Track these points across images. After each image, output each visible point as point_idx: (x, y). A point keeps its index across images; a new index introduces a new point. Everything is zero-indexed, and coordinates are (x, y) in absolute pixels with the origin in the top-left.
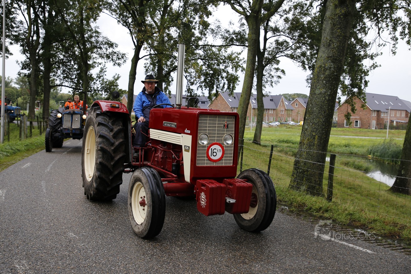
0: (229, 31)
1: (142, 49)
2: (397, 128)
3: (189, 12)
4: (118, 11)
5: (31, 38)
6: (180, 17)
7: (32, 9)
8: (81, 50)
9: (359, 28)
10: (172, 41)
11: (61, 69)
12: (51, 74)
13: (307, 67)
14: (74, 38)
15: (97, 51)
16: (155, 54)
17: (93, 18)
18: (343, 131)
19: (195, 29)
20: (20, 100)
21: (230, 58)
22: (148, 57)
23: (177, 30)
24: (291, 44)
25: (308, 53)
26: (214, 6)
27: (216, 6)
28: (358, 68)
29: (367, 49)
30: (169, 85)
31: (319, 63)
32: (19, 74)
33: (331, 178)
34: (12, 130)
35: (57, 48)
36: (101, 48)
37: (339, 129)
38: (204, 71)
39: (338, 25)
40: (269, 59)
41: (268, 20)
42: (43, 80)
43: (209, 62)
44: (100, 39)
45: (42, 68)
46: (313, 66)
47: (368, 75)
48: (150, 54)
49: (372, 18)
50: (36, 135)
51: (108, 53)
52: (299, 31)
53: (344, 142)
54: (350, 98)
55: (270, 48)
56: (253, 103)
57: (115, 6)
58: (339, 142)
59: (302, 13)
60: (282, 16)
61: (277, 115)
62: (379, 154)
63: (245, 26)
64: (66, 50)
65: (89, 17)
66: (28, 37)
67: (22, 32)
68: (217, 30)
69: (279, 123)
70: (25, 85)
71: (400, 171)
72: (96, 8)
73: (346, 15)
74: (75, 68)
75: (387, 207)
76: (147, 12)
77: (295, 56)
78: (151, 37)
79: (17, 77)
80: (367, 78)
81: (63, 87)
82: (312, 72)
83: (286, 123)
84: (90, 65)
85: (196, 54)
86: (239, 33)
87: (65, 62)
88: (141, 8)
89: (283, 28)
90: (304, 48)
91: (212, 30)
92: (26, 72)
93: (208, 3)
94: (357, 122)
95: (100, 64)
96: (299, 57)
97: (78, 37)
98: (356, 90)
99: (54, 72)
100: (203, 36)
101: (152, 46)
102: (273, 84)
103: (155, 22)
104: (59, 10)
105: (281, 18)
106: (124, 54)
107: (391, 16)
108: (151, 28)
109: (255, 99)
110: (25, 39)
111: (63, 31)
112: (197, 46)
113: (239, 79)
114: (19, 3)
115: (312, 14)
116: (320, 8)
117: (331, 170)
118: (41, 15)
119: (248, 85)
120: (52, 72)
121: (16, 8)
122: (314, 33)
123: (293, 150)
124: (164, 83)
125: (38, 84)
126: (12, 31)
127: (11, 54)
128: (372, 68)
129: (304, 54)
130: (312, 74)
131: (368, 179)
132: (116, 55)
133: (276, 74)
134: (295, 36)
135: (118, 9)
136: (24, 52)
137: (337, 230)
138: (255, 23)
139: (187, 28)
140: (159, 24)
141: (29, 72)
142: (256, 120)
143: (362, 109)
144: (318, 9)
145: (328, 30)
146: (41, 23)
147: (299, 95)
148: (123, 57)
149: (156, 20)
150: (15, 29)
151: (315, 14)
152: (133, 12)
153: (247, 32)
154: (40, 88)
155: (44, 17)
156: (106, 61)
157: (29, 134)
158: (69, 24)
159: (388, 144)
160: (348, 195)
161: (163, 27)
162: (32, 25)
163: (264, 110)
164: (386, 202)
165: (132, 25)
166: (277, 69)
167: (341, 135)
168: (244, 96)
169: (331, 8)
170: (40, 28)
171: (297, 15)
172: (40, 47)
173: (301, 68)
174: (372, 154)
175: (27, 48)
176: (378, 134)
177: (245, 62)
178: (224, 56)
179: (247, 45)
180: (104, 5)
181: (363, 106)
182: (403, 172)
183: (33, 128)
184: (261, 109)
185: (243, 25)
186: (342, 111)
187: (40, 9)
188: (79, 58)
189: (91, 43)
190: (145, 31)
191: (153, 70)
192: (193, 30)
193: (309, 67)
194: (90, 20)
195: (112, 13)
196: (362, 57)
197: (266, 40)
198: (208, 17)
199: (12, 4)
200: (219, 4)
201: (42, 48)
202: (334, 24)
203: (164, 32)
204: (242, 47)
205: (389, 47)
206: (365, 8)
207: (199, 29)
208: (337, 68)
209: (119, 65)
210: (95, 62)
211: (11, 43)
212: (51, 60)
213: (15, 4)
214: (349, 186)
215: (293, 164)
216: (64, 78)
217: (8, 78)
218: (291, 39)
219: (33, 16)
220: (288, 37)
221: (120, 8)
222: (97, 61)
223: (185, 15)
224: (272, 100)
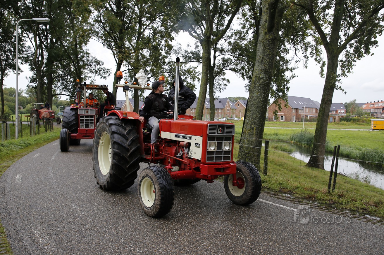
0: (187, 51)
1: (122, 66)
2: (310, 121)
3: (157, 38)
4: (103, 37)
5: (37, 59)
6: (151, 41)
7: (37, 37)
8: (75, 67)
9: (282, 49)
10: (145, 59)
11: (61, 82)
12: (53, 86)
13: (245, 77)
14: (70, 58)
15: (88, 68)
16: (132, 69)
17: (84, 43)
18: (272, 123)
19: (162, 50)
20: (29, 106)
21: (189, 71)
22: (127, 71)
23: (148, 51)
24: (233, 61)
25: (246, 67)
26: (175, 33)
27: (177, 33)
28: (282, 78)
29: (288, 64)
30: (143, 92)
31: (255, 74)
32: (28, 86)
33: (266, 158)
34: (24, 129)
35: (57, 66)
36: (91, 65)
37: (270, 122)
38: (170, 81)
39: (267, 47)
40: (218, 72)
41: (216, 44)
42: (47, 90)
43: (173, 75)
44: (90, 59)
45: (46, 82)
46: (250, 76)
47: (289, 83)
48: (129, 69)
49: (291, 42)
50: (43, 132)
51: (96, 69)
52: (239, 51)
53: (273, 132)
54: (277, 100)
55: (218, 63)
56: (207, 104)
57: (101, 34)
58: (270, 132)
59: (241, 38)
60: (226, 40)
61: (224, 113)
62: (298, 140)
63: (199, 47)
64: (64, 68)
65: (81, 42)
66: (35, 59)
67: (30, 54)
68: (179, 50)
69: (226, 119)
70: (33, 94)
71: (313, 152)
72: (86, 35)
73: (273, 40)
74: (71, 81)
75: (305, 177)
76: (126, 37)
77: (237, 70)
78: (129, 57)
79: (27, 89)
80: (288, 85)
81: (62, 95)
82: (249, 81)
83: (231, 119)
84: (82, 78)
85: (163, 69)
86: (195, 53)
87: (63, 76)
88: (121, 35)
89: (227, 49)
90: (243, 64)
91: (175, 50)
92: (34, 84)
93: (171, 31)
94: (282, 117)
95: (90, 77)
96: (240, 70)
97: (73, 57)
98: (281, 94)
99: (55, 84)
100: (168, 55)
101: (130, 63)
102: (221, 90)
103: (132, 45)
104: (58, 37)
105: (225, 42)
106: (109, 70)
107: (303, 41)
108: (129, 50)
109: (208, 101)
110: (33, 60)
111: (61, 53)
112: (164, 63)
113: (196, 87)
114: (28, 33)
115: (248, 39)
116: (254, 35)
117: (266, 152)
118: (45, 41)
119: (203, 91)
120: (54, 84)
121: (25, 37)
122: (250, 52)
123: (237, 139)
124: (139, 91)
125: (43, 93)
126: (22, 54)
127: (22, 71)
128: (292, 78)
129: (243, 68)
130: (249, 82)
131: (291, 158)
132: (102, 70)
133: (223, 83)
134: (236, 55)
135: (103, 35)
136: (32, 69)
137: (271, 196)
138: (207, 45)
139: (156, 49)
140: (135, 47)
141: (36, 84)
142: (209, 117)
143: (286, 107)
144: (252, 36)
145: (260, 50)
146: (45, 47)
147: (240, 98)
148: (107, 72)
149: (132, 43)
150: (25, 53)
151: (250, 39)
152: (115, 38)
153: (202, 52)
154: (44, 97)
155: (47, 43)
156: (95, 75)
157: (37, 132)
158: (66, 48)
159: (304, 133)
160: (278, 170)
161: (137, 49)
162: (38, 49)
163: (215, 109)
164: (304, 174)
165: (114, 48)
166: (224, 79)
167: (271, 127)
168: (201, 99)
169: (262, 34)
170: (44, 51)
171: (237, 40)
172: (44, 65)
173: (241, 78)
174: (293, 140)
175: (34, 67)
176: (297, 126)
177: (200, 74)
178: (185, 70)
179: (201, 61)
180: (93, 33)
181: (286, 105)
182: (315, 152)
183: (40, 127)
184: (213, 108)
185: (197, 46)
186: (271, 109)
187: (44, 37)
188: (74, 74)
189: (83, 61)
190: (124, 53)
191: (131, 81)
192: (161, 51)
193: (247, 78)
194: (82, 44)
195: (98, 39)
196: (285, 70)
197: (215, 57)
198: (171, 41)
199: (22, 33)
200: (180, 32)
201: (45, 67)
202: (265, 46)
203: (138, 52)
204: (198, 63)
205: (303, 62)
206: (286, 35)
207: (165, 50)
208: (268, 77)
209: (105, 77)
210: (86, 76)
211: (22, 63)
212: (53, 75)
213: (25, 33)
214: (279, 164)
215: (238, 148)
216: (63, 89)
217: (20, 90)
218: (234, 57)
219: (38, 43)
220: (231, 55)
221: (105, 35)
222: (88, 75)
223: (154, 40)
224: (221, 102)
